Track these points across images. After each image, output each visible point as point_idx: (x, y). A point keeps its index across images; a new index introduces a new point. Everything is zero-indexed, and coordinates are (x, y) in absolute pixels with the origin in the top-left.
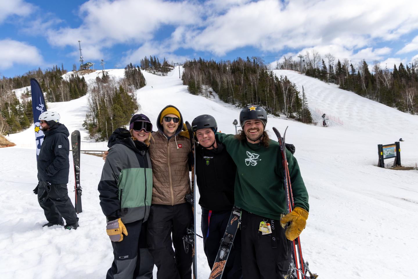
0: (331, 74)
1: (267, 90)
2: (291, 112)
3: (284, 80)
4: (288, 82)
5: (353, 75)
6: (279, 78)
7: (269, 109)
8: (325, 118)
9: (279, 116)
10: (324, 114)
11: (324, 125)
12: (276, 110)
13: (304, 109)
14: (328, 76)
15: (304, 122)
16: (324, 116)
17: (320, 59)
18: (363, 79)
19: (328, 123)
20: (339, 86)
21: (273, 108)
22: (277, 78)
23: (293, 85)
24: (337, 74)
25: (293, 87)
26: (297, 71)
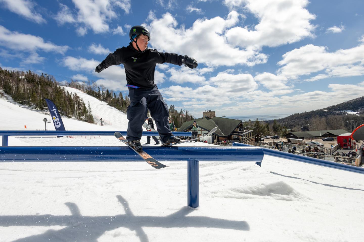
0: (103, 96)
1: (62, 100)
2: (80, 116)
3: (75, 95)
4: (78, 97)
5: (115, 99)
6: (70, 93)
7: (63, 113)
8: (102, 120)
9: (71, 118)
10: (102, 119)
11: (101, 124)
12: (69, 113)
13: (89, 115)
14: (101, 97)
15: (89, 122)
16: (101, 119)
17: (97, 86)
18: (120, 101)
19: (103, 123)
20: (108, 103)
21: (66, 112)
22: (68, 93)
23: (81, 99)
24: (106, 97)
25: (81, 101)
26: (81, 90)
